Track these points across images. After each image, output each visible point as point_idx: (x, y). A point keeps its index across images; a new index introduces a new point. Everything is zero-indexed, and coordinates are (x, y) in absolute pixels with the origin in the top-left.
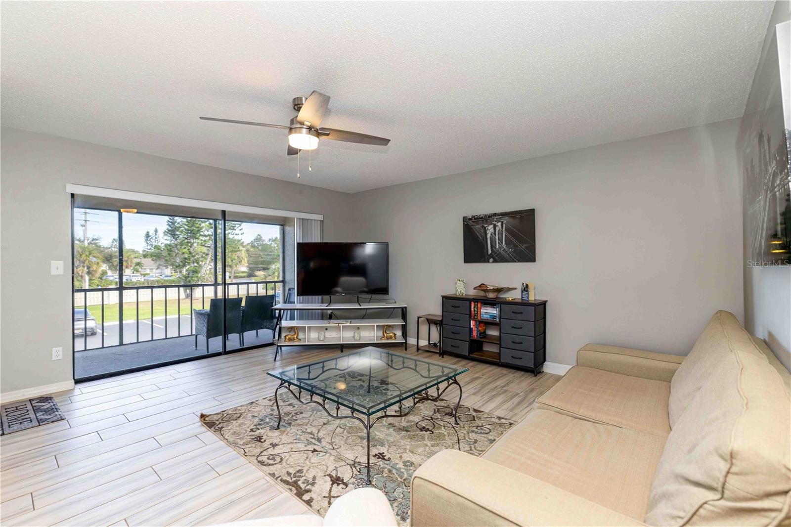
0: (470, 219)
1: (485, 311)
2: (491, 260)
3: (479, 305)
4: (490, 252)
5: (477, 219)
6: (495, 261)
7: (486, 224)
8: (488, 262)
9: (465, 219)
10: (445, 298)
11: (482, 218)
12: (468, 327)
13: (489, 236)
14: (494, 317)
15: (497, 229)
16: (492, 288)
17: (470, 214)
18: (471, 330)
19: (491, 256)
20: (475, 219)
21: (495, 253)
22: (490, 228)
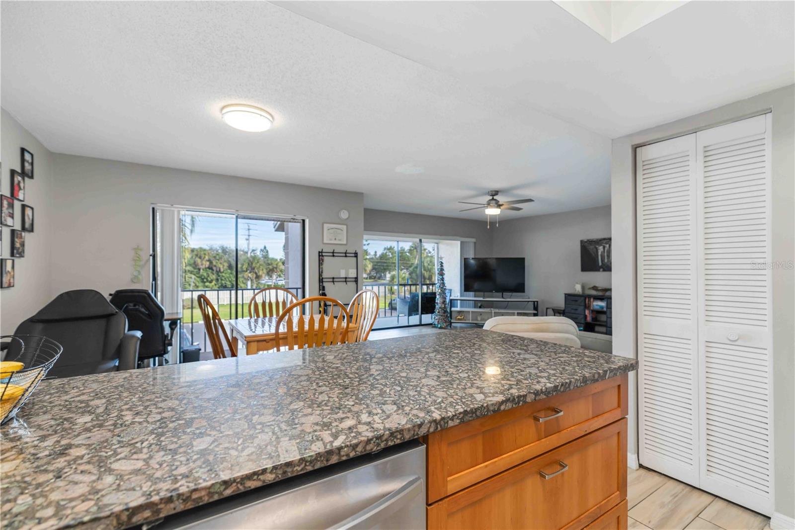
0: (586, 242)
1: (597, 304)
2: (601, 270)
3: (592, 300)
4: (600, 264)
5: (591, 242)
6: (604, 270)
7: (598, 245)
8: (599, 271)
9: (582, 242)
10: (566, 294)
11: (594, 241)
12: (583, 313)
13: (600, 253)
14: (602, 307)
15: (606, 249)
16: (600, 288)
17: (585, 238)
18: (586, 317)
19: (601, 267)
20: (590, 242)
21: (604, 265)
22: (601, 249)
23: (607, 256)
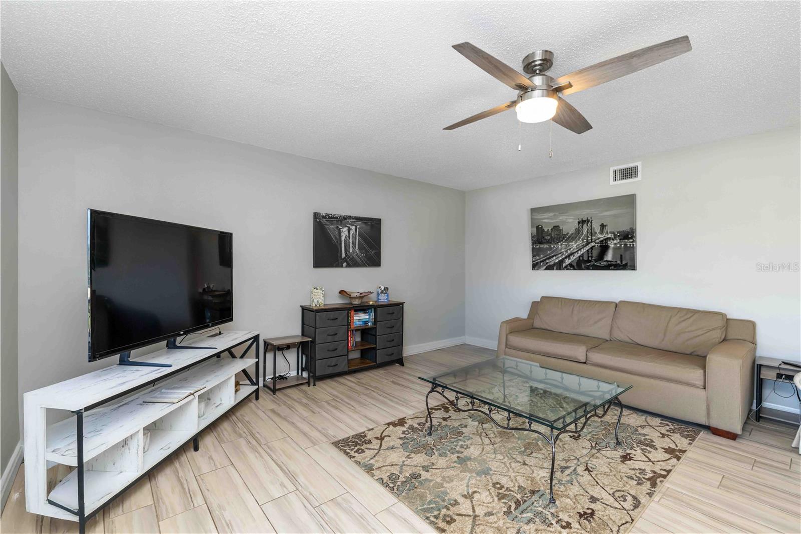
0: (323, 217)
1: (358, 318)
2: (345, 264)
4: (344, 256)
5: (332, 218)
6: (349, 266)
7: (341, 225)
8: (342, 266)
9: (316, 215)
11: (337, 218)
13: (343, 239)
14: (367, 322)
15: (352, 232)
16: (356, 294)
17: (324, 211)
19: (345, 260)
20: (329, 218)
21: (349, 257)
22: (345, 231)
23: (353, 244)
